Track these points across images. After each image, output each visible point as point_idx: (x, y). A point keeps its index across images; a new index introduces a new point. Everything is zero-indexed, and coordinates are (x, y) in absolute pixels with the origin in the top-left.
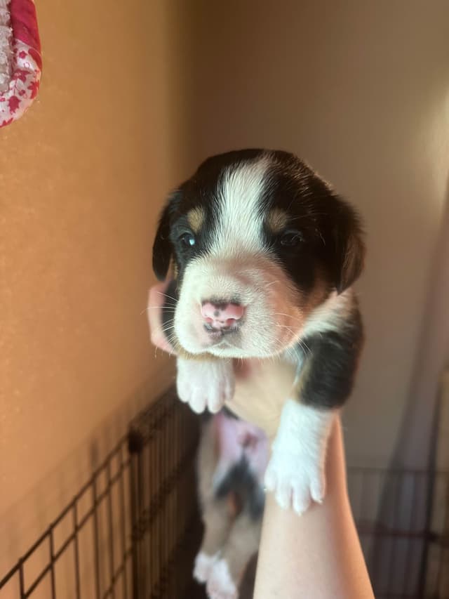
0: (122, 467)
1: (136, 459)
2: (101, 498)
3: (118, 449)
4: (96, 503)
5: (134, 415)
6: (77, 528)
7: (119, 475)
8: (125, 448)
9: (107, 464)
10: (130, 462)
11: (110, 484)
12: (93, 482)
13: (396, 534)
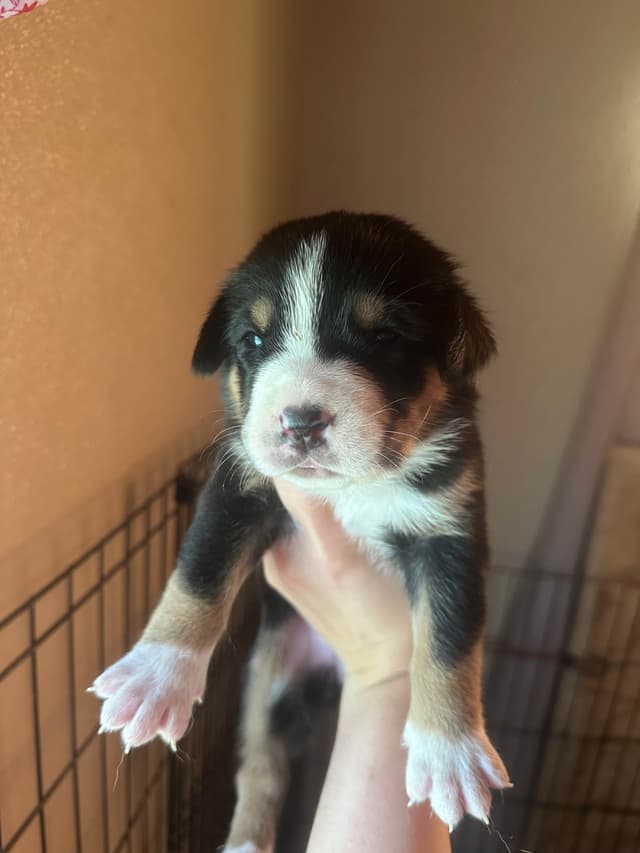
0: (166, 517)
1: (185, 510)
2: (136, 549)
3: (163, 492)
4: (129, 554)
5: (186, 455)
6: (103, 580)
7: (162, 526)
8: (171, 492)
9: (146, 507)
10: (177, 512)
11: (149, 534)
12: (126, 525)
13: (522, 654)
